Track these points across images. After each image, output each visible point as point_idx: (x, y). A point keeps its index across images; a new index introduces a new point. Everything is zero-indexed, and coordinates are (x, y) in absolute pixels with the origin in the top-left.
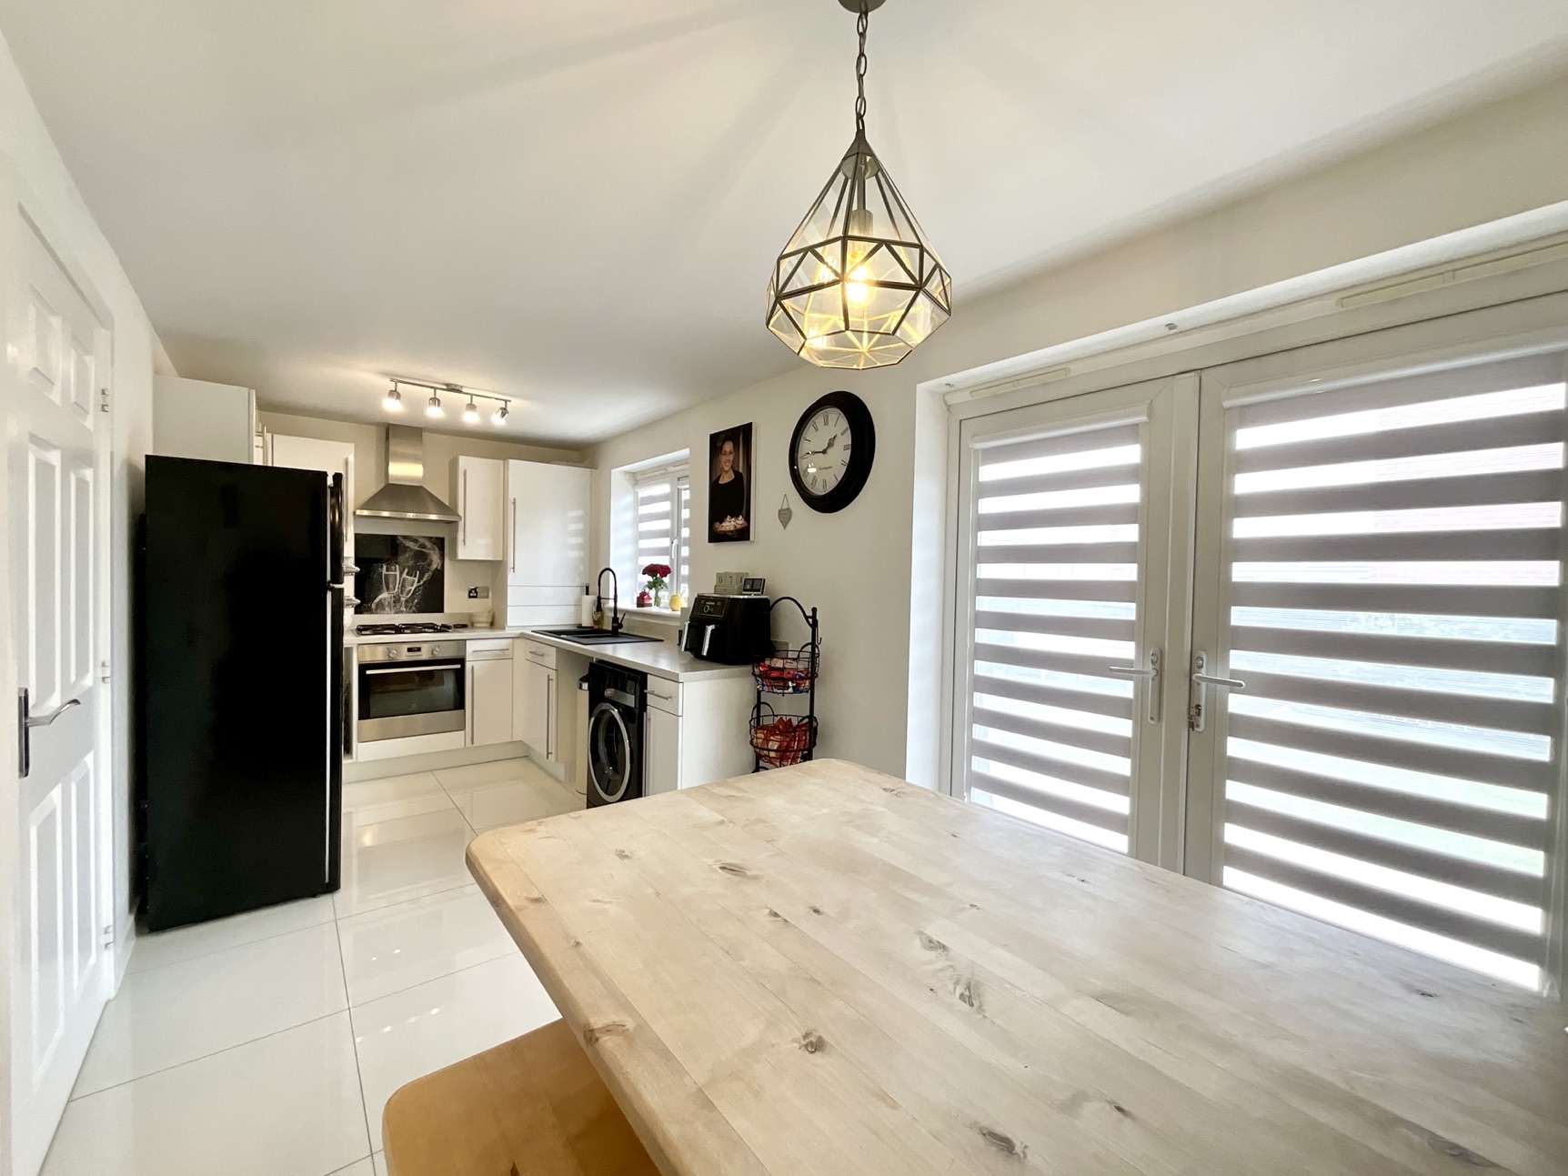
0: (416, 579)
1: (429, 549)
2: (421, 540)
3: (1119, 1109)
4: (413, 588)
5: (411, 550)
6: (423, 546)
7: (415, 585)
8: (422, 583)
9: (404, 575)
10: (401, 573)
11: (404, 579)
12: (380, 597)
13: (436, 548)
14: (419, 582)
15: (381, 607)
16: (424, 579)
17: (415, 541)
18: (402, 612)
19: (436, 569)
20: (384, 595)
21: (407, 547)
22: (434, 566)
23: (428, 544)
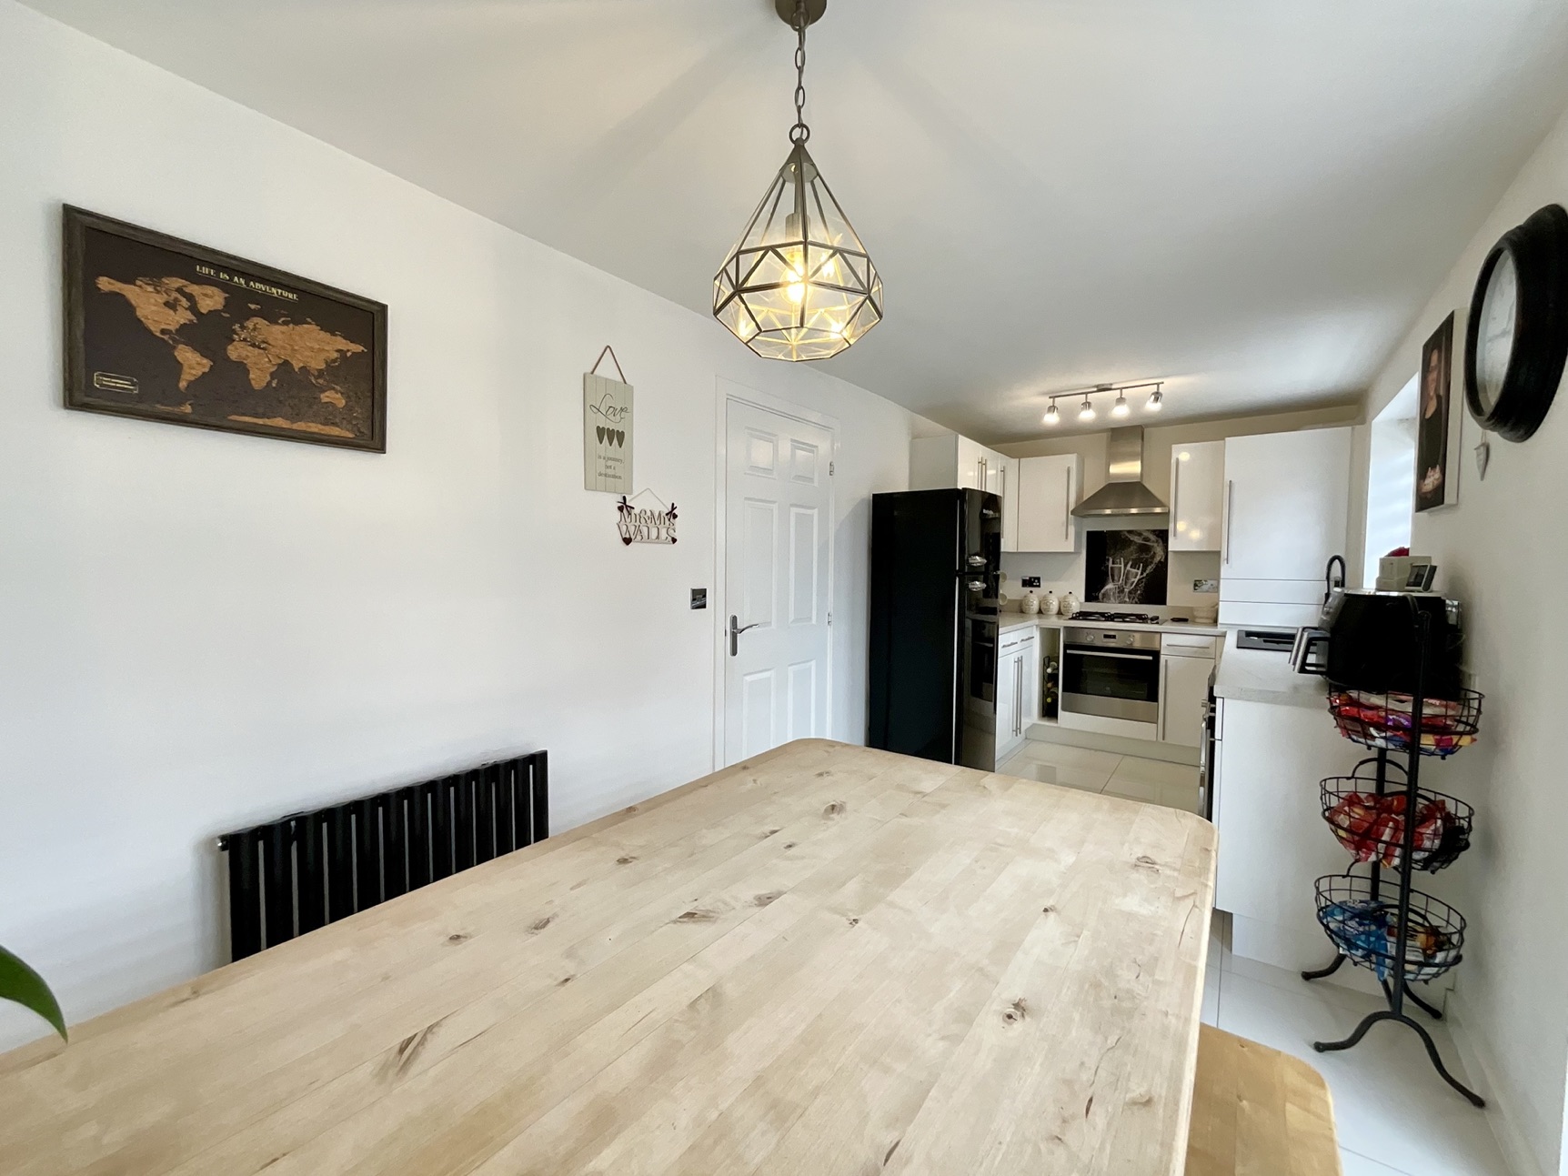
0: (1139, 572)
1: (1153, 542)
2: (1145, 534)
3: (567, 980)
4: (1136, 580)
5: (1136, 543)
6: (1147, 539)
7: (1138, 577)
8: (1145, 575)
9: (1128, 568)
10: (1125, 566)
11: (1129, 571)
12: (1108, 587)
13: (1160, 541)
14: (1142, 574)
15: (1106, 598)
16: (1147, 572)
17: (1139, 534)
18: (1125, 602)
19: (1160, 562)
20: (1110, 586)
21: (1132, 541)
22: (1157, 559)
23: (1152, 537)
